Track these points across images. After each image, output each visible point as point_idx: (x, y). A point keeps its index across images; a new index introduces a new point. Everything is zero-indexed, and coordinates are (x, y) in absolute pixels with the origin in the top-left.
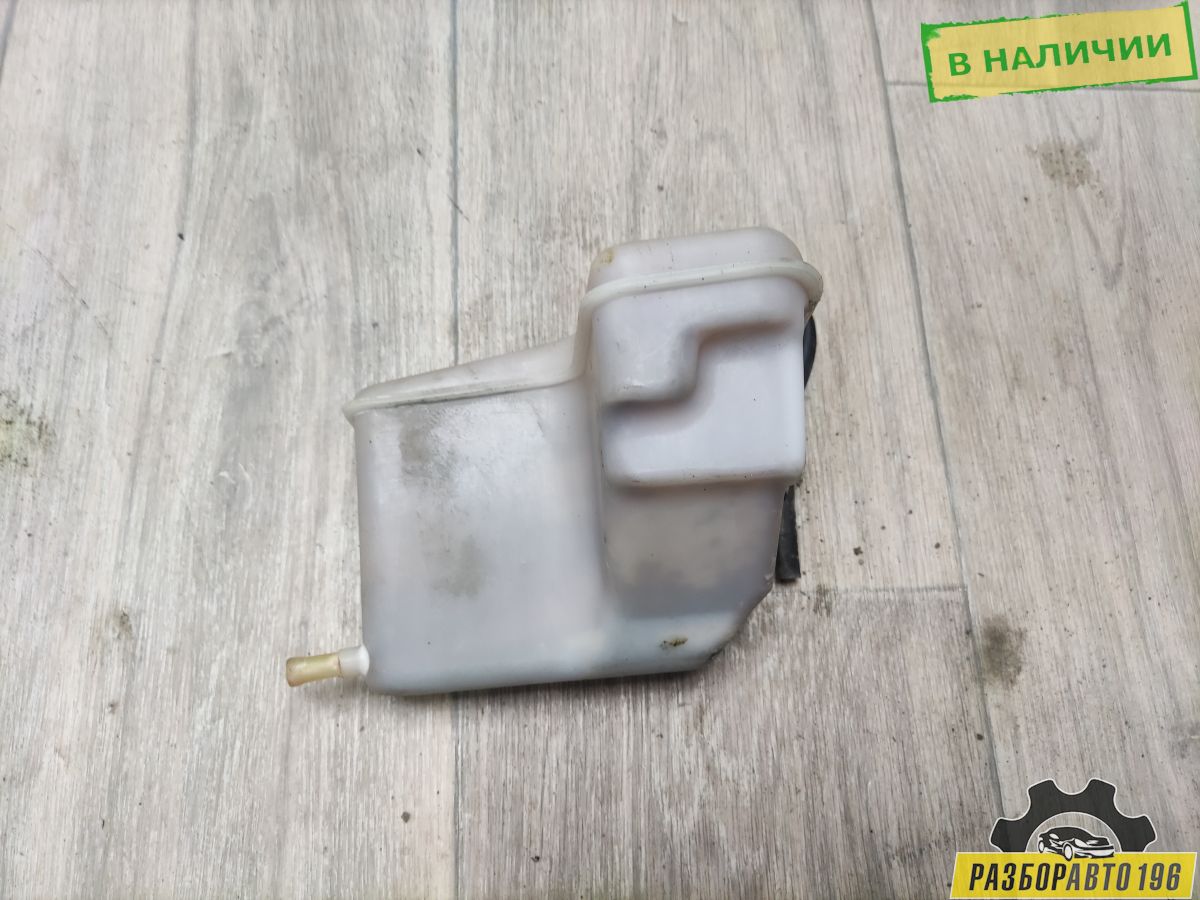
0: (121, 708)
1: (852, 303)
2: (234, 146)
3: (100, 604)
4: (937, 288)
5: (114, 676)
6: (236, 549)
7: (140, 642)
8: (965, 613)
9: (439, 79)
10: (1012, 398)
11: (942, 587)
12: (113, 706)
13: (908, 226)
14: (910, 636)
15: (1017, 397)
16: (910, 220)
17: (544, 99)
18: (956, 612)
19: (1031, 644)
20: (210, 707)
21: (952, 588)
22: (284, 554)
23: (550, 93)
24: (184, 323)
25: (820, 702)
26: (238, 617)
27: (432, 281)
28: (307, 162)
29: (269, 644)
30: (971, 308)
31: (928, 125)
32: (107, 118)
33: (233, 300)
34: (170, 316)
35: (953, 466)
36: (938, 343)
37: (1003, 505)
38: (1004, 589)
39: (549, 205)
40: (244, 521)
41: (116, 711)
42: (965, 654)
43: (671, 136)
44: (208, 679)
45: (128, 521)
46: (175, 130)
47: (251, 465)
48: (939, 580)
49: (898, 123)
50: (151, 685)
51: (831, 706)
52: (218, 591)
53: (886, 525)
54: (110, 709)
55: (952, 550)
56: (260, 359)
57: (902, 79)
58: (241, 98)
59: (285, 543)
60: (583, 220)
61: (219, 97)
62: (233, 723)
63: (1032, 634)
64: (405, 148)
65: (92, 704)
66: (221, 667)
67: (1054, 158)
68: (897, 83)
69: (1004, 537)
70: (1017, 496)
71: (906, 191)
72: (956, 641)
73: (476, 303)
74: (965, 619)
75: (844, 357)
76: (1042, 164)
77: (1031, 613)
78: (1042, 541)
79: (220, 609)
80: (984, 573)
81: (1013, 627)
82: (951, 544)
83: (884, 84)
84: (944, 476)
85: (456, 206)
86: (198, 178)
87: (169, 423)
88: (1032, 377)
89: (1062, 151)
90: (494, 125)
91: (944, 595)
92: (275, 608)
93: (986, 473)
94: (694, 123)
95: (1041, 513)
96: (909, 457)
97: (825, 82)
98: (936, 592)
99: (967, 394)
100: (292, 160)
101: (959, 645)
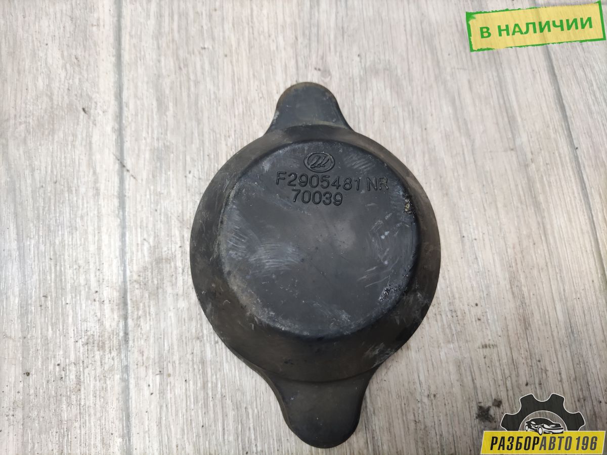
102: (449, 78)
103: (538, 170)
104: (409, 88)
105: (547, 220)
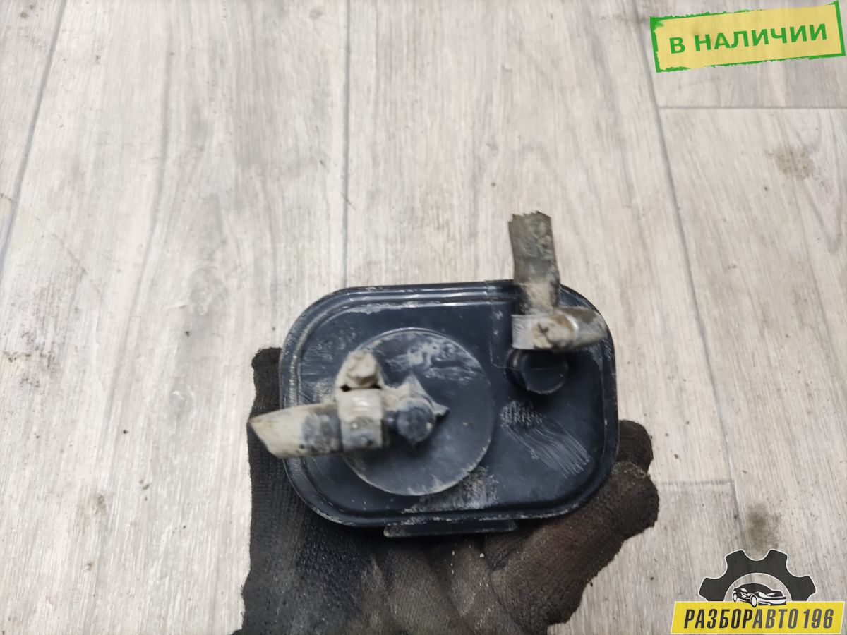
0: (96, 566)
1: (637, 266)
2: (193, 161)
3: (84, 488)
4: (701, 255)
5: (92, 542)
6: (183, 448)
7: (111, 519)
8: (733, 502)
9: (336, 113)
10: (762, 335)
11: (714, 481)
12: (90, 565)
13: (677, 208)
14: (691, 520)
15: (766, 335)
16: (679, 205)
17: (410, 124)
18: (727, 501)
19: (784, 526)
20: (159, 568)
21: (722, 482)
22: (217, 452)
23: (414, 120)
24: (153, 284)
25: (622, 572)
26: (182, 499)
27: (328, 252)
28: (243, 171)
29: (203, 520)
30: (728, 268)
31: (690, 136)
32: (106, 143)
33: (188, 267)
34: (144, 278)
35: (720, 387)
36: (704, 295)
37: (760, 417)
38: (762, 484)
39: (413, 197)
40: (189, 428)
41: (92, 569)
42: (734, 534)
43: (501, 148)
44: (158, 546)
45: (107, 428)
46: (153, 151)
47: (196, 386)
48: (712, 476)
49: (668, 136)
50: (118, 550)
51: (630, 575)
52: (168, 479)
53: (669, 433)
54: (88, 567)
55: (721, 453)
56: (205, 309)
57: (670, 105)
58: (199, 128)
59: (218, 444)
60: (438, 208)
61: (183, 127)
62: (175, 580)
63: (785, 518)
64: (312, 160)
65: (75, 563)
66: (168, 537)
67: (785, 158)
68: (666, 107)
69: (761, 442)
70: (770, 411)
71: (675, 183)
72: (726, 524)
73: (360, 268)
74: (734, 506)
75: (632, 304)
76: (776, 162)
77: (784, 501)
78: (790, 444)
79: (169, 494)
80: (747, 470)
81: (771, 513)
82: (720, 448)
83: (657, 109)
84: (712, 394)
85: (346, 200)
86: (167, 183)
87: (139, 356)
88: (777, 320)
89: (791, 153)
90: (374, 143)
91: (716, 488)
92: (209, 493)
93: (745, 393)
94: (517, 140)
95: (789, 424)
96: (685, 380)
97: (613, 108)
98: (710, 486)
99: (728, 332)
100: (233, 170)
101: (729, 527)
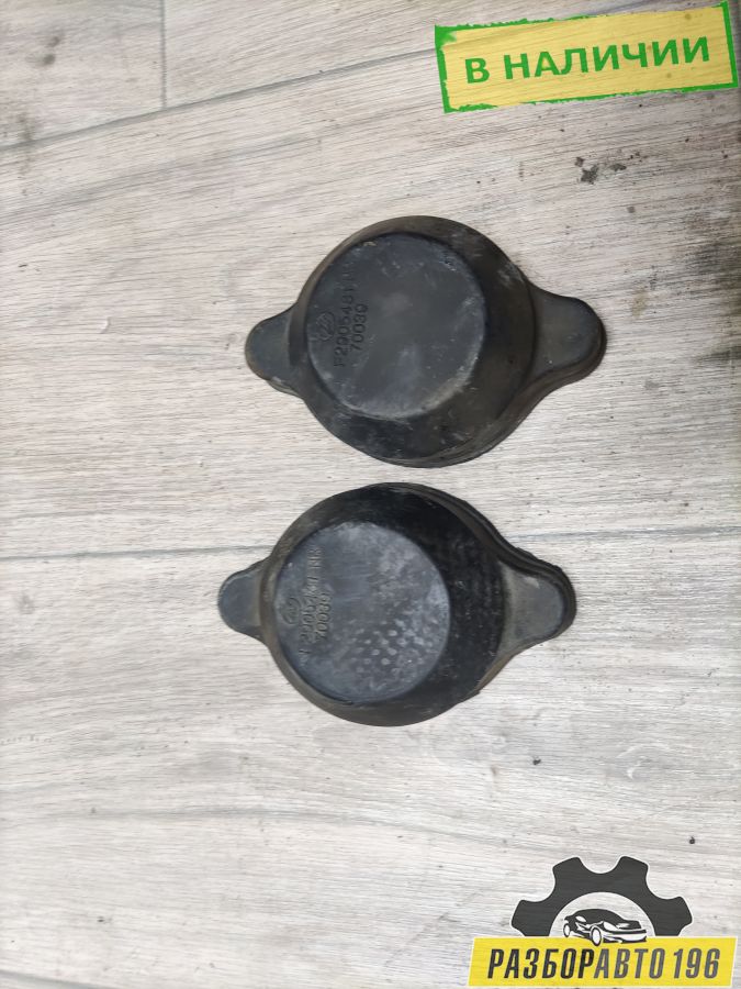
102: (241, 209)
103: (343, 115)
104: (251, 250)
105: (395, 106)
